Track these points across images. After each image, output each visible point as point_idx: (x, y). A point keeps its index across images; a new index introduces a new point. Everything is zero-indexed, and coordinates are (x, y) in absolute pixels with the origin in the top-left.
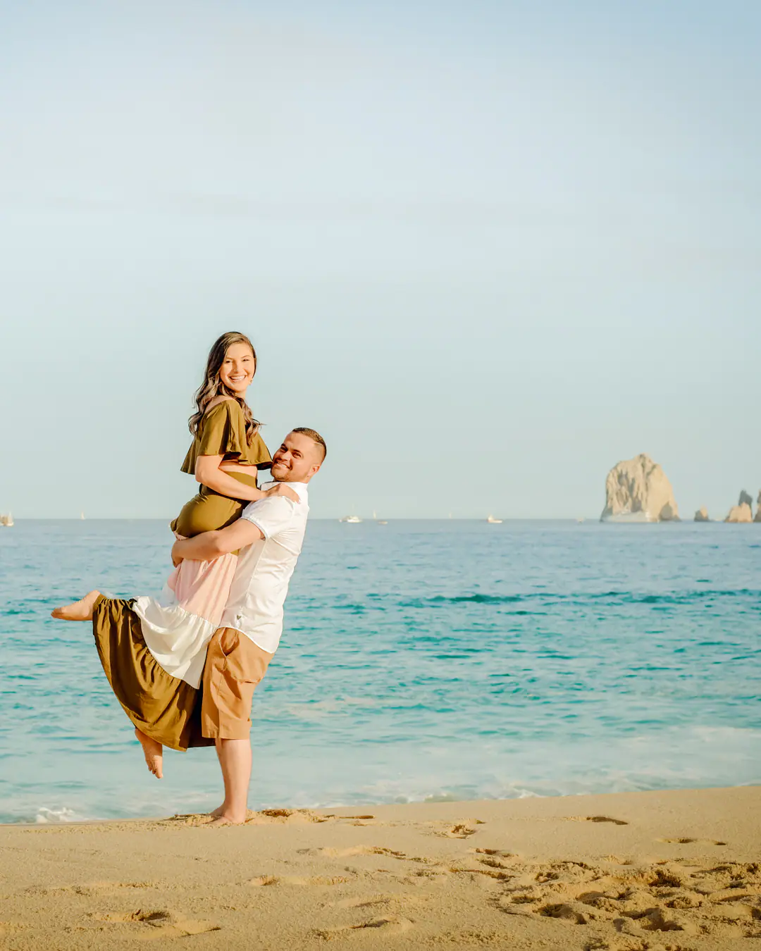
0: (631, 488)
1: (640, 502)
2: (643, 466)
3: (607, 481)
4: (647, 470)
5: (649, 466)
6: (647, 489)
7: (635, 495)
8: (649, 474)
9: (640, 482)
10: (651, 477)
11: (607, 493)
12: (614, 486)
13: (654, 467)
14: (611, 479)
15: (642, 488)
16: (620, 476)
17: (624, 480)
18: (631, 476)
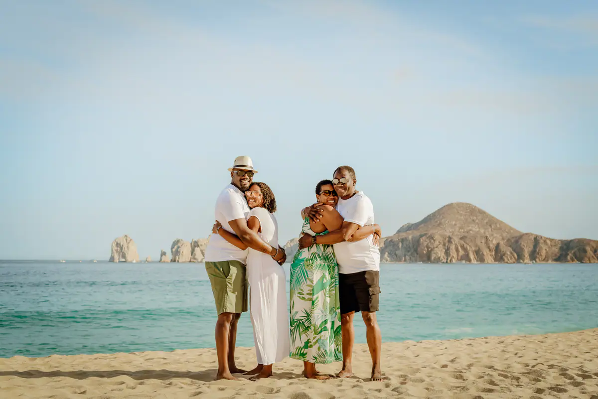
0: (122, 248)
1: (125, 254)
2: (126, 240)
3: (112, 245)
4: (128, 241)
5: (128, 240)
6: (128, 249)
7: (123, 251)
8: (128, 243)
9: (125, 246)
10: (130, 244)
11: (112, 250)
12: (115, 248)
13: (131, 240)
14: (114, 245)
15: (126, 249)
16: (117, 244)
17: (119, 245)
18: (122, 244)
